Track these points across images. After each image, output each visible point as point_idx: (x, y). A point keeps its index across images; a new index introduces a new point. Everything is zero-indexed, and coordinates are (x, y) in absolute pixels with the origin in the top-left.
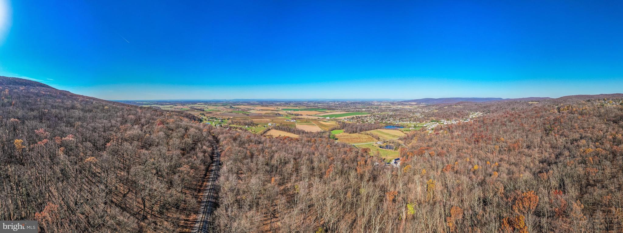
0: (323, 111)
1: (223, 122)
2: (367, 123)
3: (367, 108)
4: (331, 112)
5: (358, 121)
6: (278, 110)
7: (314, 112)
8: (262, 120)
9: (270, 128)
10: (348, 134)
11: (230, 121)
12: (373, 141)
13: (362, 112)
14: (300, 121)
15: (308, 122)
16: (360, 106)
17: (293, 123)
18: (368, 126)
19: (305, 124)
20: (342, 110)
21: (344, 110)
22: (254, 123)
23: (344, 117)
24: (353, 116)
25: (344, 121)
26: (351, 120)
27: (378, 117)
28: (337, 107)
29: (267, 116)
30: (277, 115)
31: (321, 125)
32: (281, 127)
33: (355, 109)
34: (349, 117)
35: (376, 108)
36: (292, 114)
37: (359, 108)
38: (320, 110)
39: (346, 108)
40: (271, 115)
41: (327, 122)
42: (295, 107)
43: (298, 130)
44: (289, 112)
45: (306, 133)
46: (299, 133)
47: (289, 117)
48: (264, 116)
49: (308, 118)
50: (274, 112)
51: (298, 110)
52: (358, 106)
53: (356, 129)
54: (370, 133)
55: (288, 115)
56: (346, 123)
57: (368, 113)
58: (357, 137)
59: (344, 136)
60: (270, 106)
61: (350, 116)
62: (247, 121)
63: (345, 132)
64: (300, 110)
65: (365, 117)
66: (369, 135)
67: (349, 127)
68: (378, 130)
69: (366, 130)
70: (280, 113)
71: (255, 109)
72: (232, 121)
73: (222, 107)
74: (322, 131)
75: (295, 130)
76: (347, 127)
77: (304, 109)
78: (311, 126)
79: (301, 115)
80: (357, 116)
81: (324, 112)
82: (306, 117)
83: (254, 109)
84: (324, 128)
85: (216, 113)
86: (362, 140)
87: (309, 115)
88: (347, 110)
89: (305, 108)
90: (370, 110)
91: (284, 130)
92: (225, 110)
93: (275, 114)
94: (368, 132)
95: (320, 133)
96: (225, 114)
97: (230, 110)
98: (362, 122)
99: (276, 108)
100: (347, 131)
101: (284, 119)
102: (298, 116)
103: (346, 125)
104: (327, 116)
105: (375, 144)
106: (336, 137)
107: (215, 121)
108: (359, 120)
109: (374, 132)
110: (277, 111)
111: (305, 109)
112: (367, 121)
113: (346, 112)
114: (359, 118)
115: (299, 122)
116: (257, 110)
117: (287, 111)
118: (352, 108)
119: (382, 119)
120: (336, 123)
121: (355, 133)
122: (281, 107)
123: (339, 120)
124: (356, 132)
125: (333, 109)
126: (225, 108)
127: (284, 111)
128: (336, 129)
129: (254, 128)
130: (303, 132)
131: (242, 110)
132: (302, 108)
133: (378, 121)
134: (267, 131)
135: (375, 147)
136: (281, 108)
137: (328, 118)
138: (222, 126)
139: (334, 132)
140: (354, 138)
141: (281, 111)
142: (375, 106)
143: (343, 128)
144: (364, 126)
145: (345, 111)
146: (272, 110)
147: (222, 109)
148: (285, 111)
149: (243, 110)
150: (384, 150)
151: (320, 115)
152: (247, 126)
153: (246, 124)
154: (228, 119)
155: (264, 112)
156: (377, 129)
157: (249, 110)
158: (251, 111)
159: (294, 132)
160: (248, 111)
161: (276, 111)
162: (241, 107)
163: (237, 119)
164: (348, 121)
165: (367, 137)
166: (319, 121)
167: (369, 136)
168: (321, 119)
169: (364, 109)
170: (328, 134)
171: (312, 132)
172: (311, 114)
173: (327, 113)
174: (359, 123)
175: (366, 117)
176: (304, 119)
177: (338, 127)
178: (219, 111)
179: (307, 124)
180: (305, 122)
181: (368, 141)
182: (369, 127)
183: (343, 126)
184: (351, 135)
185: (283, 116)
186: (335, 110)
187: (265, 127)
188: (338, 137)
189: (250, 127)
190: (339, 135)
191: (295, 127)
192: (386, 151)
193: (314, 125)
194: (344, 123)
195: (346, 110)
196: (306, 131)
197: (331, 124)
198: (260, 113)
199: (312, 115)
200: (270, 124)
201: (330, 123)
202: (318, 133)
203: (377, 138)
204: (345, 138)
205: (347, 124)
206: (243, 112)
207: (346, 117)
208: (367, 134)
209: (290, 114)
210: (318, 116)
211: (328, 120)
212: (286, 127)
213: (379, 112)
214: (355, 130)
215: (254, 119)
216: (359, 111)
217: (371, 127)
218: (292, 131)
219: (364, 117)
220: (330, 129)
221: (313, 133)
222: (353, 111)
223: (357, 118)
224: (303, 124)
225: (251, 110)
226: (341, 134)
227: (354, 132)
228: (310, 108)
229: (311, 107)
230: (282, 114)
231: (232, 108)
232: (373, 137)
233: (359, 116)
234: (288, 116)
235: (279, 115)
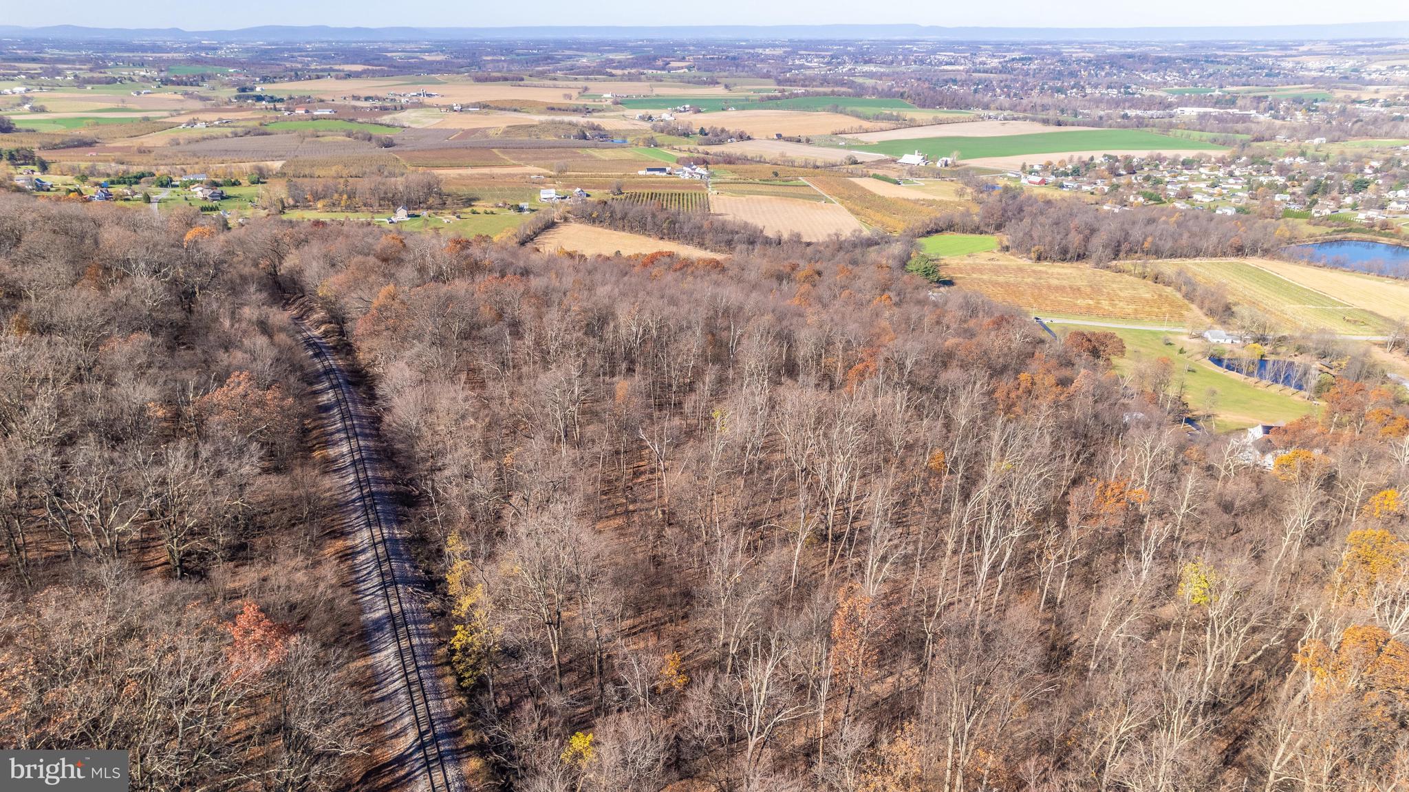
0: (887, 111)
1: (223, 197)
2: (1180, 205)
3: (1217, 103)
4: (940, 122)
5: (1115, 187)
6: (590, 103)
7: (822, 122)
8: (497, 171)
9: (556, 215)
10: (1025, 262)
11: (279, 190)
12: (1181, 319)
13: (1171, 126)
14: (734, 172)
15: (786, 182)
16: (1167, 85)
17: (690, 184)
18: (1179, 225)
19: (767, 194)
20: (1019, 111)
21: (1033, 113)
22: (445, 189)
23: (1016, 161)
24: (1086, 156)
25: (1012, 185)
26: (1068, 181)
27: (1282, 170)
28: (988, 87)
29: (520, 147)
30: (585, 137)
31: (863, 202)
32: (618, 208)
33: (1117, 103)
34: (1055, 158)
35: (1298, 101)
36: (686, 134)
37: (1150, 103)
38: (869, 104)
39: (1047, 100)
40: (551, 138)
41: (906, 181)
42: (700, 83)
43: (724, 223)
44: (666, 115)
45: (767, 242)
46: (729, 243)
47: (665, 150)
48: (505, 148)
49: (783, 155)
50: (567, 118)
51: (721, 105)
52: (1147, 84)
53: (1087, 239)
54: (1179, 274)
55: (660, 137)
56: (1030, 198)
57: (1214, 141)
58: (1083, 283)
59: (997, 270)
60: (536, 81)
61: (1065, 156)
62: (400, 179)
63: (1007, 249)
64: (737, 108)
65: (1184, 163)
66: (1168, 284)
67: (1042, 219)
68: (1253, 262)
69: (1158, 253)
70: (608, 122)
71: (427, 100)
72: (292, 187)
73: (169, 95)
74: (866, 233)
75: (706, 224)
76: (1027, 221)
77: (762, 100)
78: (801, 201)
79: (742, 137)
80: (1120, 153)
81: (889, 118)
82: (773, 150)
83: (419, 105)
84: (878, 217)
85: (136, 142)
86: (1105, 304)
87: (789, 140)
88: (1052, 114)
89: (771, 88)
90: (1245, 119)
91: (639, 225)
92: (202, 116)
93: (575, 132)
94: (1168, 266)
95: (855, 245)
96: (212, 145)
97: (250, 116)
98: (1149, 197)
99: (575, 93)
100: (1020, 247)
101: (634, 163)
102: (721, 142)
103: (1021, 210)
104: (910, 145)
105: (1185, 338)
106: (944, 274)
107: (160, 197)
108: (1123, 181)
109: (1205, 270)
110: (587, 111)
111: (770, 98)
112: (1186, 195)
113: (1046, 122)
114: (1132, 171)
115: (730, 177)
116: (451, 108)
117: (651, 112)
118: (1098, 102)
119: (1320, 189)
120: (961, 193)
121: (1071, 260)
122: (607, 84)
123: (984, 177)
124: (1080, 257)
125: (958, 104)
126: (199, 105)
127: (628, 112)
128: (950, 227)
129: (447, 218)
130: (754, 239)
131: (336, 109)
132: (747, 89)
133: (1278, 198)
134: (536, 234)
135: (1181, 351)
136: (607, 91)
137: (914, 159)
138: (231, 223)
139: (933, 246)
140: (1060, 289)
141: (608, 109)
142: (1294, 90)
143: (999, 227)
144: (1151, 221)
145: (1043, 116)
146: (552, 109)
147: (178, 113)
148: (642, 112)
149: (346, 114)
150: (1232, 381)
151: (864, 138)
152: (402, 214)
153: (391, 201)
154: (260, 178)
155: (498, 123)
156: (1239, 251)
157: (385, 109)
158: (409, 118)
159: (697, 236)
160: (386, 119)
161: (576, 110)
162: (326, 92)
163: (322, 172)
164: (1043, 182)
165: (1146, 290)
166: (853, 175)
167: (1169, 289)
168: (870, 165)
169: (1191, 112)
170: (897, 249)
171: (806, 239)
172: (803, 134)
173: (913, 124)
174: (1123, 203)
175: (1187, 164)
176: (761, 161)
177: (968, 213)
178: (151, 126)
179: (777, 194)
180: (766, 182)
181: (1149, 314)
182: (1186, 235)
183: (1005, 210)
184: (1044, 267)
185: (623, 145)
186: (967, 106)
187: (521, 210)
188: (960, 270)
189: (425, 214)
190: (970, 261)
191: (706, 205)
192: (1244, 386)
193: (818, 198)
194: (1014, 197)
195: (1045, 108)
196: (770, 233)
197: (930, 197)
198: (474, 131)
199: (808, 141)
200: (548, 194)
201: (919, 188)
202: (839, 246)
203: (1214, 306)
204: (1001, 279)
205: (1031, 200)
206: (349, 126)
207: (1037, 160)
208: (1156, 279)
209: (669, 133)
210: (850, 147)
211: (914, 172)
212: (649, 207)
213: (1314, 131)
214: (1075, 240)
215: (438, 167)
216: (1140, 123)
217: (1206, 233)
218: (686, 230)
219: (1174, 162)
220: (919, 224)
221: (809, 244)
222: (1099, 123)
223: (1114, 172)
224: (750, 193)
225: (403, 108)
226: (982, 259)
227: (1064, 255)
228: (801, 90)
229: (806, 82)
230: (617, 132)
231: (259, 98)
232: (1192, 300)
233: (1128, 159)
234: (658, 141)
235: (603, 136)
